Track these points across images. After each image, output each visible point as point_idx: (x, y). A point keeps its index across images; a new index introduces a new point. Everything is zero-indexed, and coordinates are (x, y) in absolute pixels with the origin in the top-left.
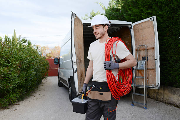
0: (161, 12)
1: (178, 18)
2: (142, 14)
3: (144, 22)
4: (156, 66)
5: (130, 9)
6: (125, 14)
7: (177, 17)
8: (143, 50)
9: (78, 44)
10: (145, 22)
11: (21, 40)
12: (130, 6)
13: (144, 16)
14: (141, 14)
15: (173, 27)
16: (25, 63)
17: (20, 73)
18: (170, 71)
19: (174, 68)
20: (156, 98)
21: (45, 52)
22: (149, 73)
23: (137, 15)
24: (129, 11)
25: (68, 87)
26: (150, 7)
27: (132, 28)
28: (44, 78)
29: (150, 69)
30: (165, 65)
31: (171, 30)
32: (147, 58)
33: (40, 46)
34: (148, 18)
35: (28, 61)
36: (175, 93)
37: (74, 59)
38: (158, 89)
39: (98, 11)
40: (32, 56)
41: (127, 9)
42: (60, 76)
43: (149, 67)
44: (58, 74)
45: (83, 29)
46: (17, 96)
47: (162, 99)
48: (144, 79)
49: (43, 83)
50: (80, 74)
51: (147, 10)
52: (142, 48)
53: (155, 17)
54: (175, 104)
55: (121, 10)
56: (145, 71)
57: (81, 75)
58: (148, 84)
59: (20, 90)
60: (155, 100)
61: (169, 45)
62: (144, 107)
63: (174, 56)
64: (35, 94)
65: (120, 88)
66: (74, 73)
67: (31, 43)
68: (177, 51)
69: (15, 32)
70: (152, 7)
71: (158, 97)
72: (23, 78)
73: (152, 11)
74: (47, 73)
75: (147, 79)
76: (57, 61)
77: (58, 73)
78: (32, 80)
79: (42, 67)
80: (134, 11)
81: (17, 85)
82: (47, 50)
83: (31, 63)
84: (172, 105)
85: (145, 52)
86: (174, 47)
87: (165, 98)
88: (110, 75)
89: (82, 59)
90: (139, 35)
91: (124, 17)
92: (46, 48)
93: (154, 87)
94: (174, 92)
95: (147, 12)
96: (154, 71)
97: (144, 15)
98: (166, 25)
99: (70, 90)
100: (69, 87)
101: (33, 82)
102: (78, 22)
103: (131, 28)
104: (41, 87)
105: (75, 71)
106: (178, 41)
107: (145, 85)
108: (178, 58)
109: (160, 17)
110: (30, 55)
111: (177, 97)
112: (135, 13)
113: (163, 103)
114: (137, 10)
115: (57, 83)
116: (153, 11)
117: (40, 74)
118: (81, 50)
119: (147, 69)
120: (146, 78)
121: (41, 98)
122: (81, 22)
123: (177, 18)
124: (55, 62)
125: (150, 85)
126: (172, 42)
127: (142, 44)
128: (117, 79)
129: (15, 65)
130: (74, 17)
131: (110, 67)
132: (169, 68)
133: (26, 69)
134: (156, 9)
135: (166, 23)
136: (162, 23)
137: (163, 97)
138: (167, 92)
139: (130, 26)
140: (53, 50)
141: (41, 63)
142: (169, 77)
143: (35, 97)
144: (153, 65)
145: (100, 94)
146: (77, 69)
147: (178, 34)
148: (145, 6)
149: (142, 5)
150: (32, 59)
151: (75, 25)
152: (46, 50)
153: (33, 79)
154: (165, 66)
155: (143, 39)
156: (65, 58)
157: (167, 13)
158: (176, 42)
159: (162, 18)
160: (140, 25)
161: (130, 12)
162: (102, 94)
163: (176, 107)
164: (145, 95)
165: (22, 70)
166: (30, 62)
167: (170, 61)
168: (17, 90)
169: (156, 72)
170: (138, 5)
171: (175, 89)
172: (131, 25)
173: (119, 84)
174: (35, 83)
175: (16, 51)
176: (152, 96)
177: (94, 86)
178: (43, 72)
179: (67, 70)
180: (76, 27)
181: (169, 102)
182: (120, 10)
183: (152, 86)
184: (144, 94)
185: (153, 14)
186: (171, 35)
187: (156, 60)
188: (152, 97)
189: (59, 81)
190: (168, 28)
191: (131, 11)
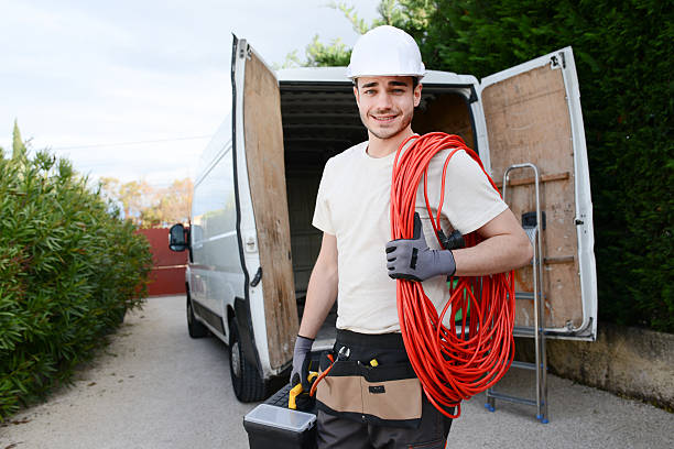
0: (589, 31)
1: (662, 51)
2: (516, 41)
3: (524, 73)
4: (580, 246)
5: (466, 26)
6: (444, 47)
7: (659, 48)
8: (526, 185)
9: (264, 169)
10: (528, 73)
11: (32, 157)
12: (463, 13)
13: (521, 50)
14: (510, 45)
15: (641, 89)
16: (47, 249)
17: (30, 290)
18: (636, 268)
19: (649, 256)
20: (577, 373)
21: (138, 202)
22: (554, 278)
23: (493, 48)
24: (459, 32)
25: (227, 342)
26: (547, 14)
27: (477, 100)
28: (133, 304)
29: (557, 262)
30: (615, 244)
31: (633, 103)
32: (543, 216)
33: (116, 181)
34: (538, 56)
35: (60, 243)
36: (658, 354)
37: (249, 232)
38: (590, 340)
39: (338, 40)
40: (79, 220)
41: (452, 25)
42: (193, 296)
43: (553, 255)
44: (188, 289)
45: (283, 109)
46: (16, 387)
47: (603, 379)
48: (533, 301)
49: (131, 325)
50: (273, 292)
51: (537, 27)
52: (522, 178)
53: (568, 51)
54: (658, 398)
55: (426, 34)
56: (535, 268)
57: (280, 294)
58: (548, 322)
59: (30, 363)
60: (576, 380)
61: (627, 164)
62: (538, 416)
63: (649, 207)
64: (94, 372)
65: (457, 363)
66: (251, 289)
67: (73, 169)
68: (661, 188)
69: (16, 127)
70: (557, 13)
71: (587, 369)
72: (44, 313)
73: (554, 27)
74: (143, 285)
75: (546, 299)
76: (180, 239)
77: (187, 284)
78: (79, 317)
79: (121, 264)
80: (483, 30)
81: (14, 342)
82: (142, 197)
83: (75, 249)
84: (645, 402)
85: (534, 192)
86: (647, 170)
87: (615, 375)
88: (415, 305)
89: (279, 230)
90: (507, 126)
91: (440, 59)
92: (139, 186)
93: (573, 334)
94: (653, 351)
95: (533, 35)
96: (570, 269)
97: (523, 45)
98: (615, 83)
99: (236, 356)
100: (232, 343)
101: (84, 325)
102: (259, 78)
103: (474, 98)
104: (119, 341)
105: (251, 280)
106: (664, 146)
107: (540, 324)
108: (667, 214)
109: (587, 51)
110: (71, 217)
111: (666, 370)
112: (484, 39)
113: (607, 394)
114: (495, 28)
115: (184, 322)
116: (561, 29)
117: (114, 290)
118: (276, 194)
119: (545, 260)
120: (539, 296)
121: (121, 389)
122: (274, 79)
123: (659, 53)
124: (174, 242)
125: (558, 323)
126: (640, 149)
127: (522, 162)
128: (446, 322)
129: (6, 261)
130: (242, 56)
131: (413, 266)
132: (629, 255)
133: (54, 276)
134: (570, 22)
135: (613, 75)
136: (597, 74)
137: (608, 369)
138: (621, 348)
139: (469, 91)
140: (168, 195)
141: (116, 246)
142: (630, 289)
143: (94, 384)
144: (568, 246)
145: (372, 390)
146: (260, 270)
147: (666, 119)
148: (525, 10)
149: (513, 9)
150: (78, 233)
151: (248, 88)
152: (139, 195)
153: (82, 316)
154: (615, 248)
155: (522, 142)
156: (213, 225)
157: (618, 34)
158: (656, 150)
159: (595, 56)
160: (509, 84)
161: (463, 37)
162: (382, 390)
163: (662, 408)
164: (539, 366)
165: (35, 281)
166: (69, 246)
167: (631, 225)
168: (18, 363)
169: (581, 273)
170: (499, 7)
171: (657, 337)
172: (471, 86)
173: (455, 345)
174: (92, 330)
175: (8, 203)
176: (560, 367)
177: (345, 351)
178: (124, 284)
179: (219, 275)
180: (252, 98)
181: (632, 390)
182: (423, 30)
183: (565, 330)
184: (534, 362)
185: (557, 41)
186: (635, 122)
187: (578, 223)
188: (562, 371)
189: (192, 315)
190: (622, 93)
191: (468, 33)
